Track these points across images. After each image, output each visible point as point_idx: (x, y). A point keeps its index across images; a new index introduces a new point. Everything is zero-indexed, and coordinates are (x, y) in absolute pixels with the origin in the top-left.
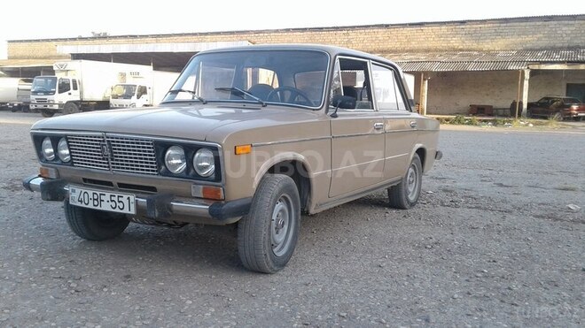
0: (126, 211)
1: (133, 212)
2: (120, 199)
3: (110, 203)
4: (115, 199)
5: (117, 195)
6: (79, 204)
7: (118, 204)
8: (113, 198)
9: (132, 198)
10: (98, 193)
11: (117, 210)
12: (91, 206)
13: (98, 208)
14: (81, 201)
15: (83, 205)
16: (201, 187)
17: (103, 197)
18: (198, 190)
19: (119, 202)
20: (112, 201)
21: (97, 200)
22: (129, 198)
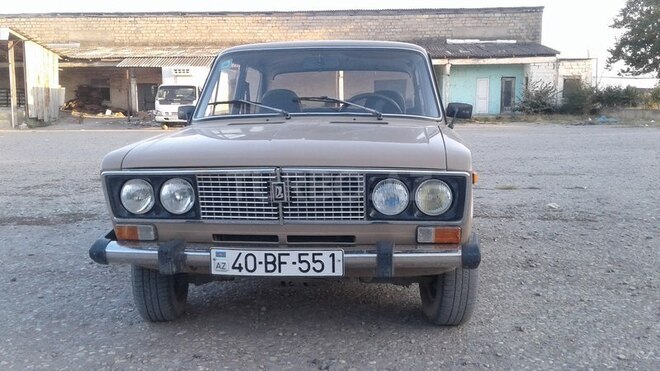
0: (327, 272)
1: (339, 272)
2: (317, 258)
3: (298, 265)
4: (309, 259)
5: (311, 253)
6: (236, 272)
7: (312, 265)
8: (303, 258)
9: (339, 254)
10: (276, 253)
11: (311, 273)
12: (260, 272)
13: (276, 273)
14: (240, 268)
15: (244, 273)
16: (433, 229)
17: (283, 259)
18: (429, 233)
19: (315, 261)
20: (301, 262)
21: (273, 263)
22: (333, 255)
